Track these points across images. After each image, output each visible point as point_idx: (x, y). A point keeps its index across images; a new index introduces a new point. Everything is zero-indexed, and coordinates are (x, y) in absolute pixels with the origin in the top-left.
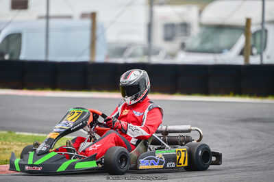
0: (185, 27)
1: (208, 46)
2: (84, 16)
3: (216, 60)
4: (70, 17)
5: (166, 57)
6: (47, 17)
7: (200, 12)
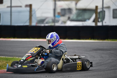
0: (70, 10)
1: (80, 18)
2: (26, 6)
3: (83, 24)
4: (21, 7)
5: (62, 23)
6: (11, 7)
7: (76, 4)
